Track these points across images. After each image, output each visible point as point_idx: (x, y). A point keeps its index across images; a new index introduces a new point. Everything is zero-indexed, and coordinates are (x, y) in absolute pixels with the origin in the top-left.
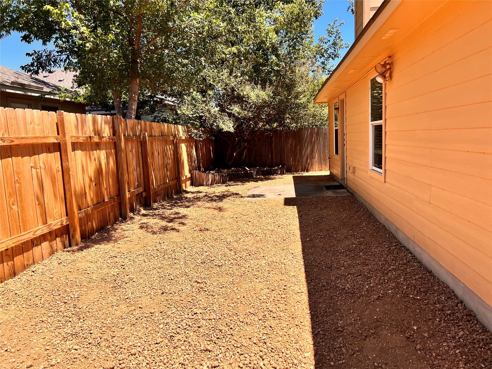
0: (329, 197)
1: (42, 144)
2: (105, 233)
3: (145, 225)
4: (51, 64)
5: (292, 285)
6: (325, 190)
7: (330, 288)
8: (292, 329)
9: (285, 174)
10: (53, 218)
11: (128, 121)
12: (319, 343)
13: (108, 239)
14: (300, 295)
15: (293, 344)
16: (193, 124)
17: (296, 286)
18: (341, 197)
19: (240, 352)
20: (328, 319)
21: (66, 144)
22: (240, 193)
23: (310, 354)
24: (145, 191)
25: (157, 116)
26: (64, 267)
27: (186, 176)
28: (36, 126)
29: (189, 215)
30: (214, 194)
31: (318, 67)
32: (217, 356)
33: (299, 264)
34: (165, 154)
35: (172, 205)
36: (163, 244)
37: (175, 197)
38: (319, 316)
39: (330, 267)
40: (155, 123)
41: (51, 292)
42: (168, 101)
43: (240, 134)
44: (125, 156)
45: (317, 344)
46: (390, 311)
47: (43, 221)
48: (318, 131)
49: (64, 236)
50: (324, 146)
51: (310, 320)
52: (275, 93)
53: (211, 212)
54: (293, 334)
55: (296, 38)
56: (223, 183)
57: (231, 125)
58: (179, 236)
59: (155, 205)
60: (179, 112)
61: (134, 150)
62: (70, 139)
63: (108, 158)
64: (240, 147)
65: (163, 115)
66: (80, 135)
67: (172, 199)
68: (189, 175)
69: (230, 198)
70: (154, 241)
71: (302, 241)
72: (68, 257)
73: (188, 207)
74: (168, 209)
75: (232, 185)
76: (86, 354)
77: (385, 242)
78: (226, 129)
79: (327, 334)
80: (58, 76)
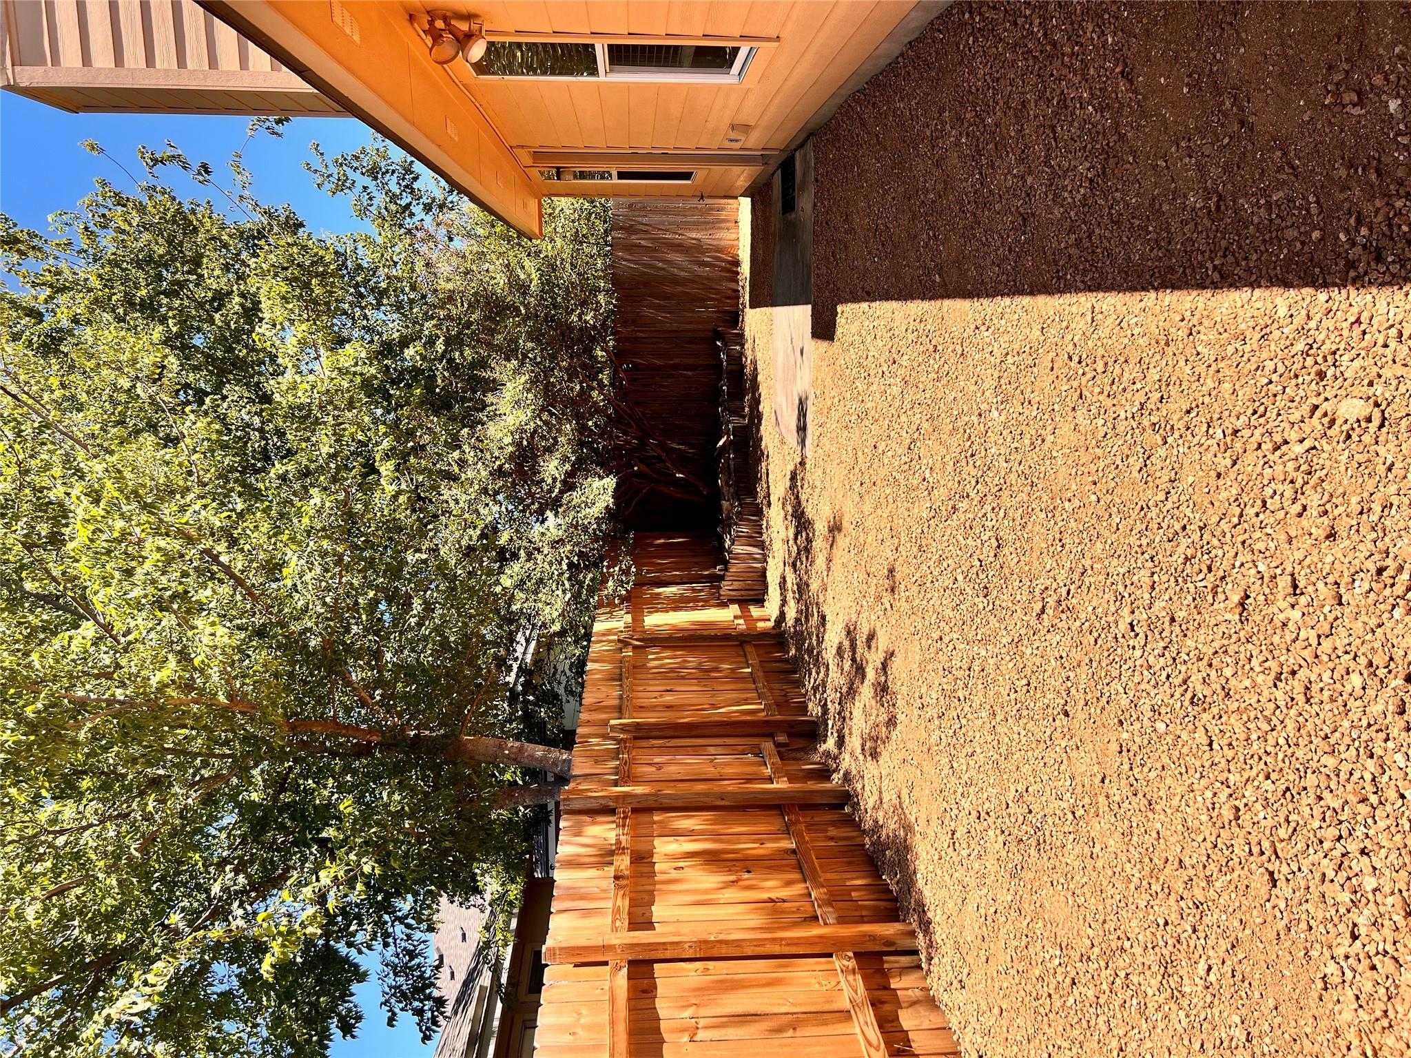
0: (815, 205)
1: (631, 1009)
2: (884, 855)
3: (868, 744)
4: (419, 965)
5: (1070, 337)
6: (793, 216)
7: (1085, 223)
8: (1199, 349)
9: (742, 329)
10: (834, 993)
11: (575, 772)
12: (1248, 270)
13: (903, 849)
14: (1100, 316)
15: (1247, 348)
16: (592, 591)
17: (1073, 326)
18: (816, 169)
19: (1256, 509)
20: (1179, 238)
21: (633, 946)
22: (791, 467)
23: (1281, 301)
24: (771, 735)
25: (566, 687)
26: (972, 975)
27: (736, 617)
28: (582, 1021)
29: (847, 618)
30: (791, 542)
31: (438, 225)
32: (1262, 578)
33: (1008, 310)
34: (672, 675)
35: (817, 663)
36: (926, 700)
37: (792, 652)
38: (1167, 263)
39: (1024, 219)
40: (584, 695)
41: (1039, 1018)
42: (524, 653)
43: (621, 456)
44: (672, 784)
45: (1254, 277)
46: (1168, 43)
47: (840, 1022)
48: (621, 228)
49: (886, 966)
50: (666, 212)
51: (1177, 293)
52: (510, 351)
53: (841, 555)
54: (1217, 346)
55: (357, 286)
56: (759, 513)
57: (597, 483)
58: (906, 652)
59: (814, 709)
60: (556, 627)
61: (658, 760)
62: (619, 934)
63: (676, 834)
64: (659, 458)
65: (563, 671)
66: (609, 904)
67: (797, 660)
68: (734, 609)
69: (803, 497)
70: (914, 724)
71: (943, 297)
72: (944, 960)
73: (823, 618)
74: (827, 675)
75: (768, 487)
76: (1224, 945)
77: (958, 45)
78: (607, 500)
79: (1224, 243)
80: (452, 943)
